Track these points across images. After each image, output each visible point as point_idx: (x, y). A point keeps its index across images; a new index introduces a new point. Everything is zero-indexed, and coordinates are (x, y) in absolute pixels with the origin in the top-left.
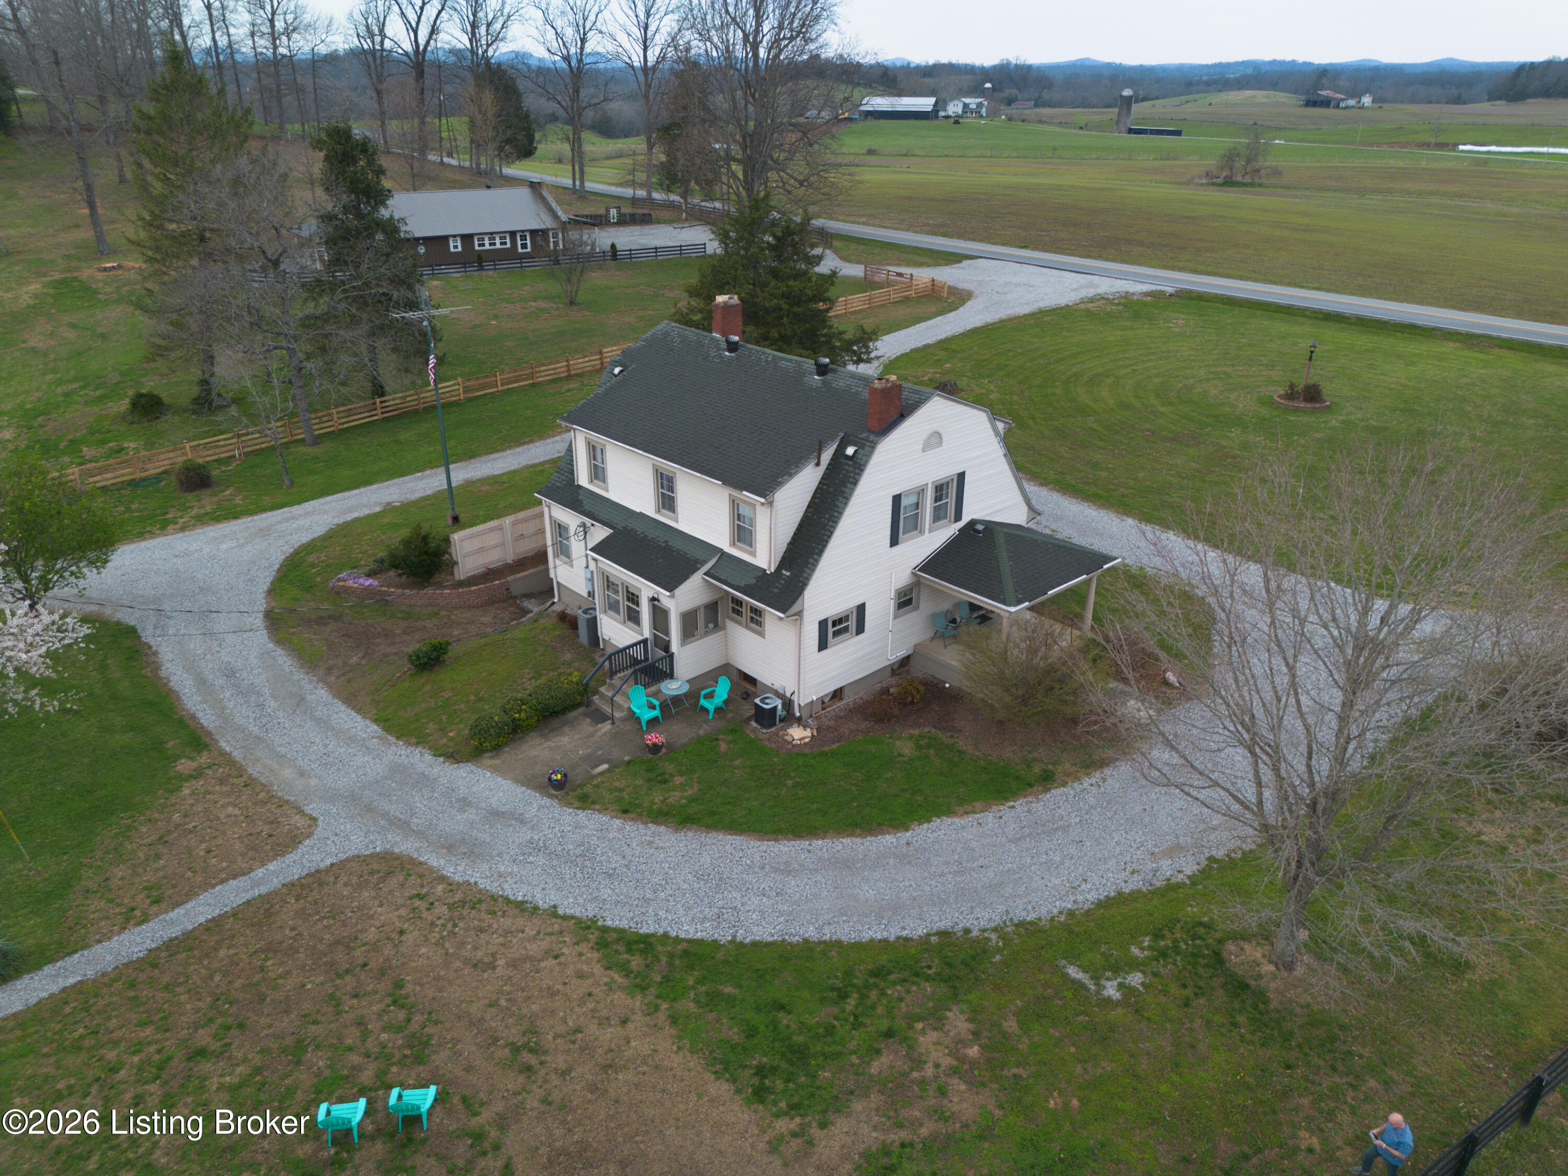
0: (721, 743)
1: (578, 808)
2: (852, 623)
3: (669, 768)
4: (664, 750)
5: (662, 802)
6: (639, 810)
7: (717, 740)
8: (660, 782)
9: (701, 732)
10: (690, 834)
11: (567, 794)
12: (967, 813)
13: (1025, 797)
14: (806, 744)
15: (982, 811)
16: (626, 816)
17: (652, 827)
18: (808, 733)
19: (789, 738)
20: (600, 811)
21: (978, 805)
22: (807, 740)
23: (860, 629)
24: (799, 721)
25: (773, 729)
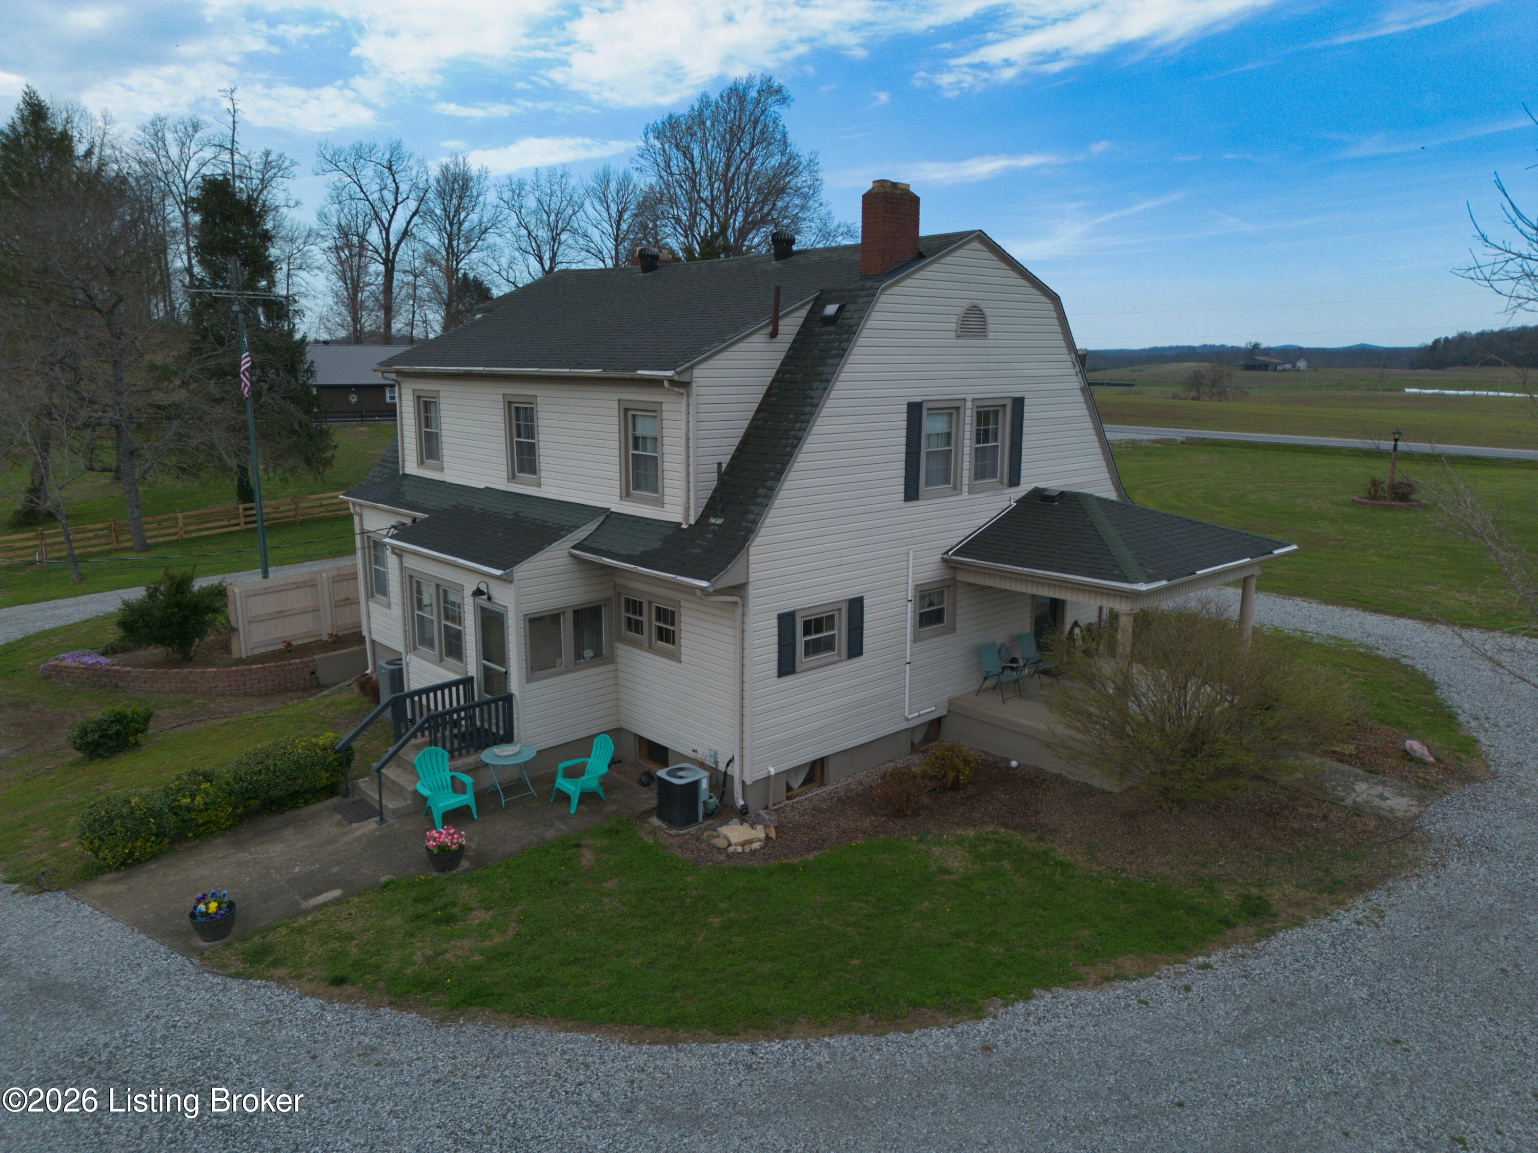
0: (584, 851)
1: (236, 976)
2: (840, 631)
3: (466, 894)
4: (465, 864)
5: (429, 960)
6: (369, 978)
7: (578, 846)
8: (438, 922)
9: (550, 834)
10: (471, 1030)
11: (229, 945)
12: (1108, 979)
13: (1226, 946)
14: (753, 852)
15: (1141, 976)
16: (335, 990)
17: (388, 1014)
18: (759, 833)
19: (720, 843)
20: (281, 981)
21: (1128, 963)
22: (756, 846)
23: (855, 649)
24: (743, 814)
25: (692, 829)
